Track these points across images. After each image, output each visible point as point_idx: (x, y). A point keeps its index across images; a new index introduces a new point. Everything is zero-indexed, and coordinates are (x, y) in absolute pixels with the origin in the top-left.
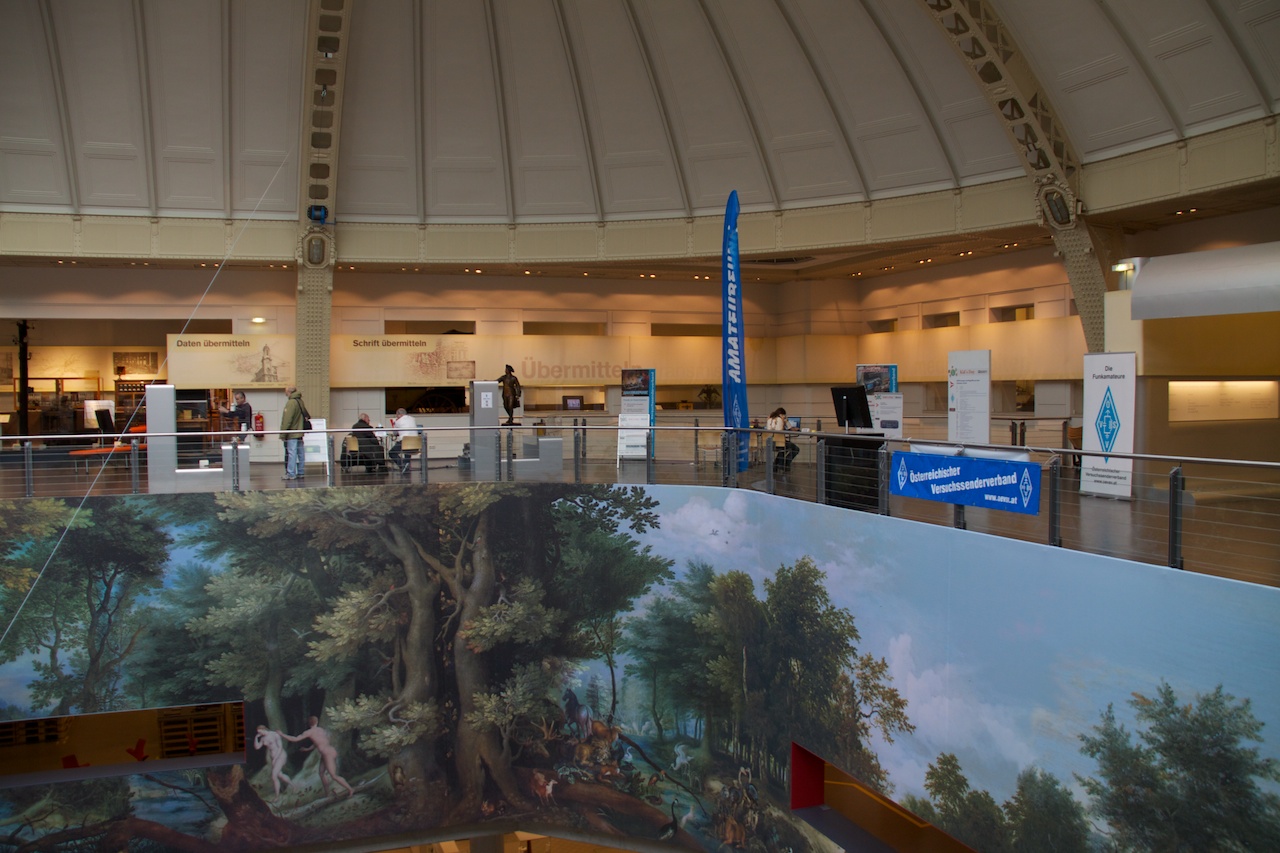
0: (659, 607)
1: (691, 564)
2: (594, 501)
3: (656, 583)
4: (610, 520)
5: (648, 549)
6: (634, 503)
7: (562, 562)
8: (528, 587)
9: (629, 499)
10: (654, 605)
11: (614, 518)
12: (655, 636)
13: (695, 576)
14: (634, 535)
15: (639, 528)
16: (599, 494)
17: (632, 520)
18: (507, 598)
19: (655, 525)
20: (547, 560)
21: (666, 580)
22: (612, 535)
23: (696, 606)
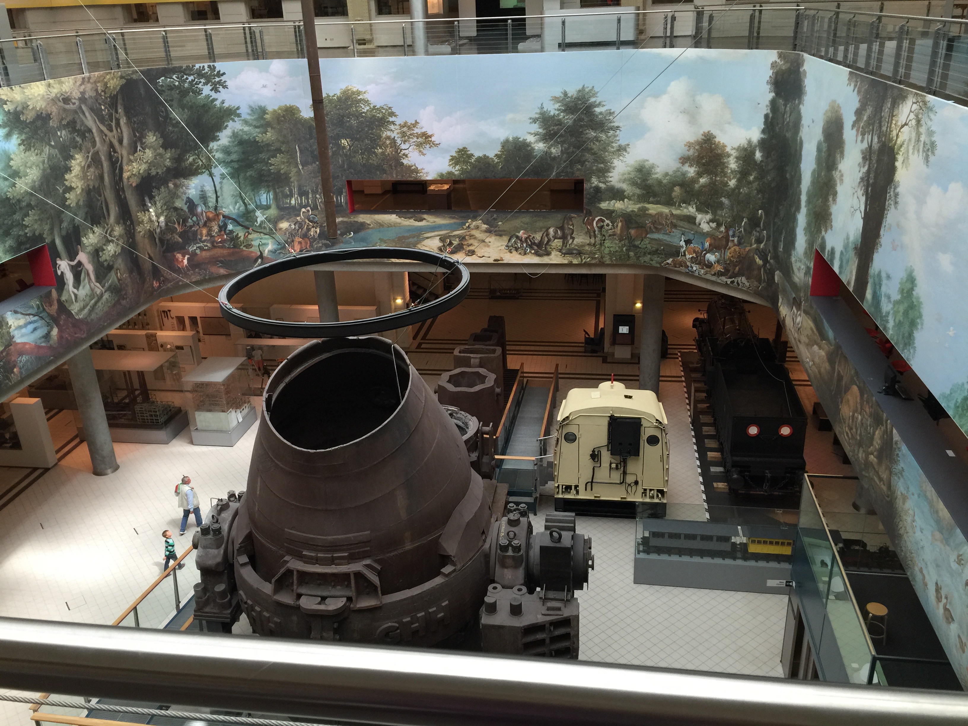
0: (235, 135)
1: (250, 107)
2: (185, 77)
3: (231, 121)
4: (197, 87)
5: (223, 102)
6: (211, 75)
7: (171, 118)
8: (151, 138)
9: (207, 73)
10: (231, 135)
11: (200, 86)
12: (235, 153)
13: (254, 113)
14: (214, 95)
15: (216, 91)
16: (187, 72)
17: (211, 86)
18: (141, 147)
19: (225, 87)
20: (161, 119)
21: (236, 119)
22: (200, 97)
23: (258, 130)
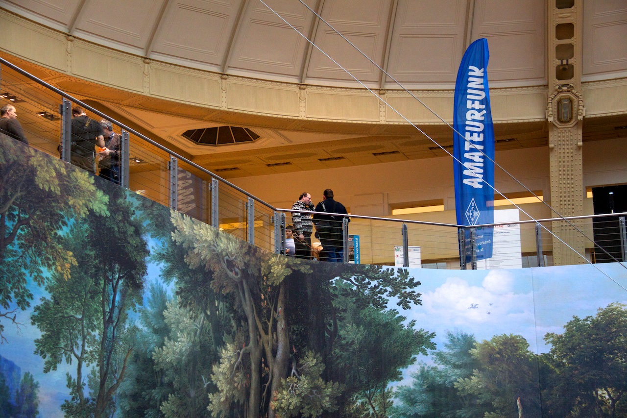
0: (423, 375)
1: (450, 335)
2: (367, 280)
3: (420, 353)
4: (380, 297)
5: (413, 323)
6: (401, 283)
7: (340, 336)
8: (311, 361)
9: (396, 279)
10: (419, 374)
11: (384, 296)
12: (421, 402)
13: (455, 345)
14: (400, 310)
15: (406, 307)
16: (371, 274)
17: (399, 297)
18: (297, 370)
19: (418, 302)
20: (326, 334)
21: (428, 351)
22: (382, 312)
23: (458, 371)
